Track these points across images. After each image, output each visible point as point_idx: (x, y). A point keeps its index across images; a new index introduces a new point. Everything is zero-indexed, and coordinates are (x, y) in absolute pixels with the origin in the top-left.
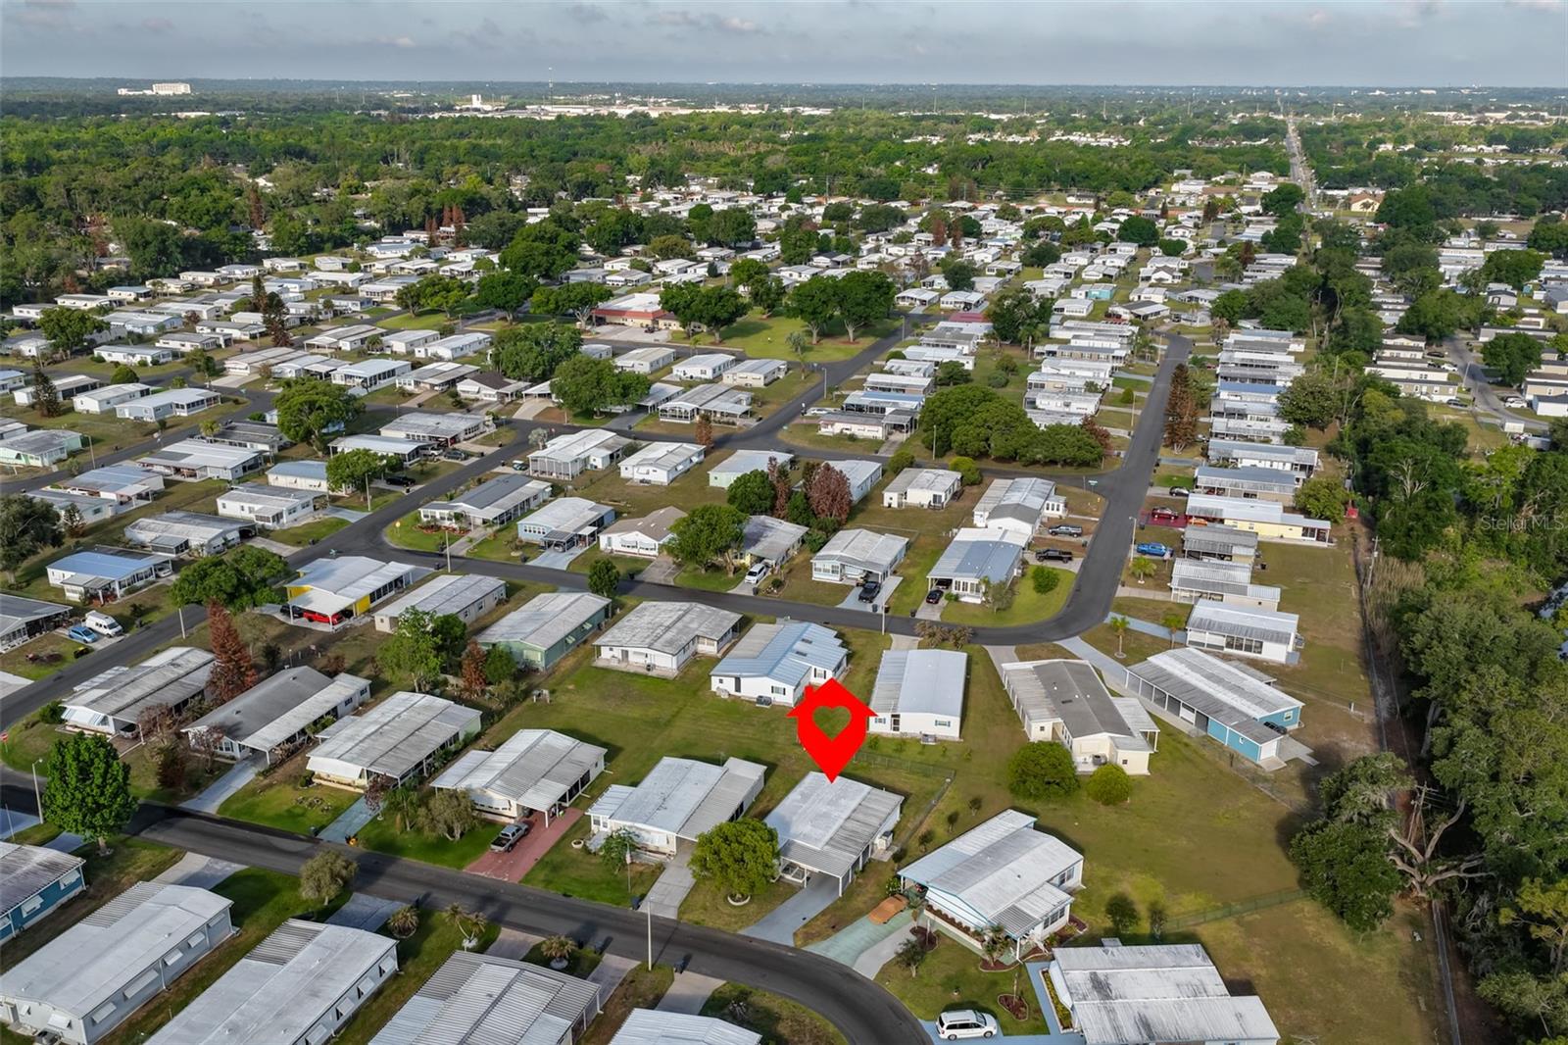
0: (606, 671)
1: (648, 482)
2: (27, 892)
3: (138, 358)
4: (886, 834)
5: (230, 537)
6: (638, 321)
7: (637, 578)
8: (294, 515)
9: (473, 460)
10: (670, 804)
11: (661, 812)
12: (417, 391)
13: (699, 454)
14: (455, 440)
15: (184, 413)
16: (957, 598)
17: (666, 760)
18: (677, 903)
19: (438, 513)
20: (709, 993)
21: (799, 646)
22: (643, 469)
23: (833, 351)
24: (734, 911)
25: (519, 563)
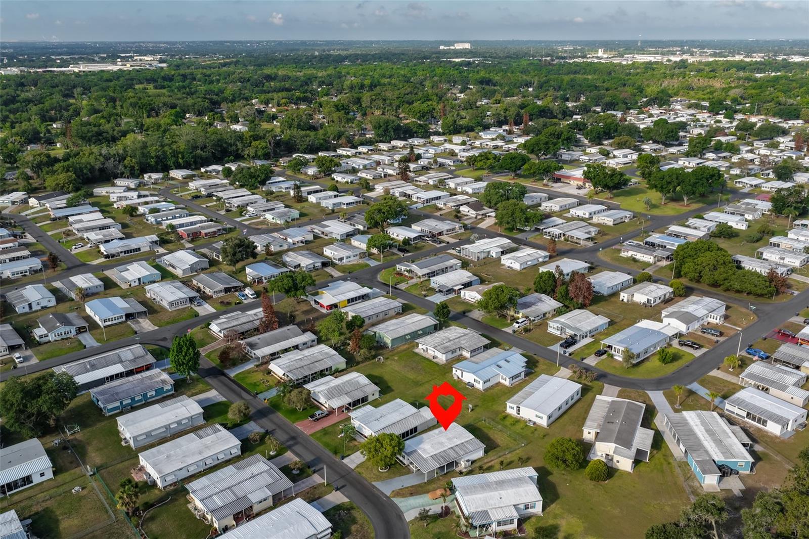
0: (417, 354)
1: (511, 268)
2: (150, 388)
3: (346, 180)
4: (468, 461)
5: (316, 265)
6: (576, 182)
7: (467, 314)
8: (349, 259)
9: (444, 244)
10: (380, 420)
11: (376, 422)
12: (444, 208)
13: (545, 257)
14: (440, 234)
15: (345, 207)
16: (612, 356)
17: (398, 400)
18: (359, 463)
19: (403, 268)
20: (339, 503)
21: (502, 363)
22: (510, 261)
23: (671, 209)
24: (378, 474)
25: (423, 297)
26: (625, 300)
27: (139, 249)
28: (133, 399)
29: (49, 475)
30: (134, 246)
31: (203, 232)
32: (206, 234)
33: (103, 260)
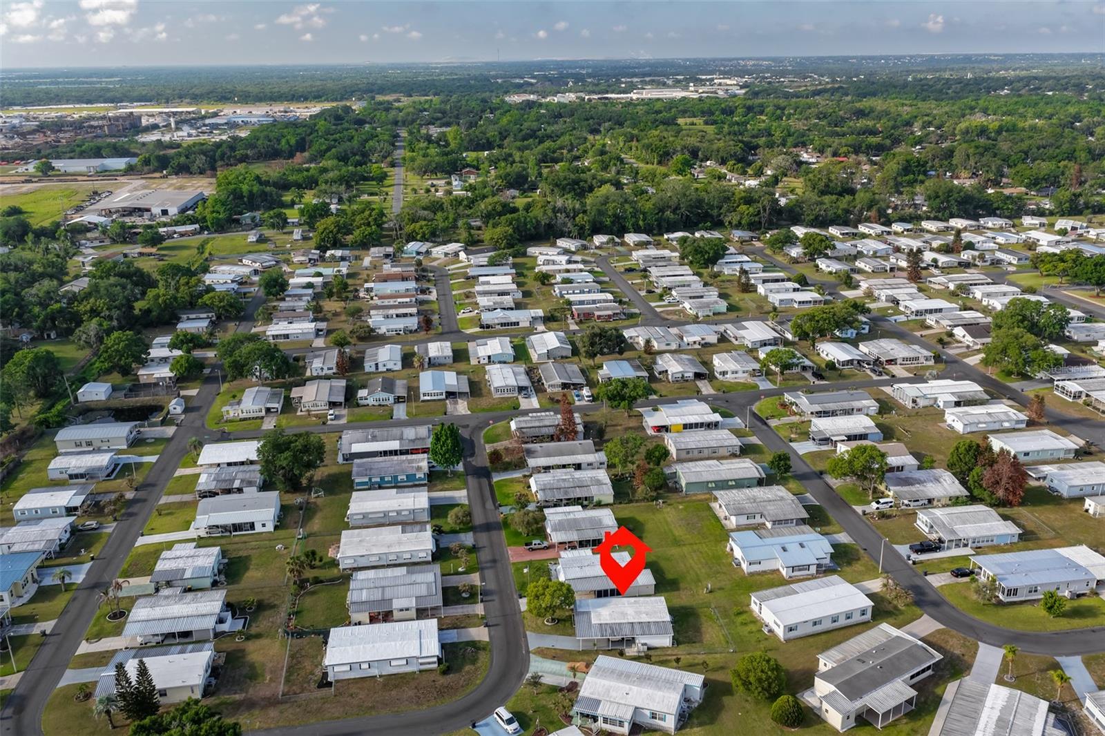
0: (710, 509)
1: (952, 428)
2: (403, 471)
3: (830, 269)
4: (645, 644)
5: (686, 375)
7: (824, 476)
8: (735, 375)
9: (887, 377)
10: (581, 569)
12: (933, 326)
13: (1019, 422)
14: (890, 362)
15: (796, 306)
19: (790, 399)
20: (477, 639)
21: (794, 545)
22: (953, 417)
24: (540, 624)
25: (787, 441)
26: (1091, 512)
27: (518, 324)
28: (382, 479)
29: (270, 527)
30: (514, 320)
31: (597, 313)
32: (599, 317)
33: (478, 329)
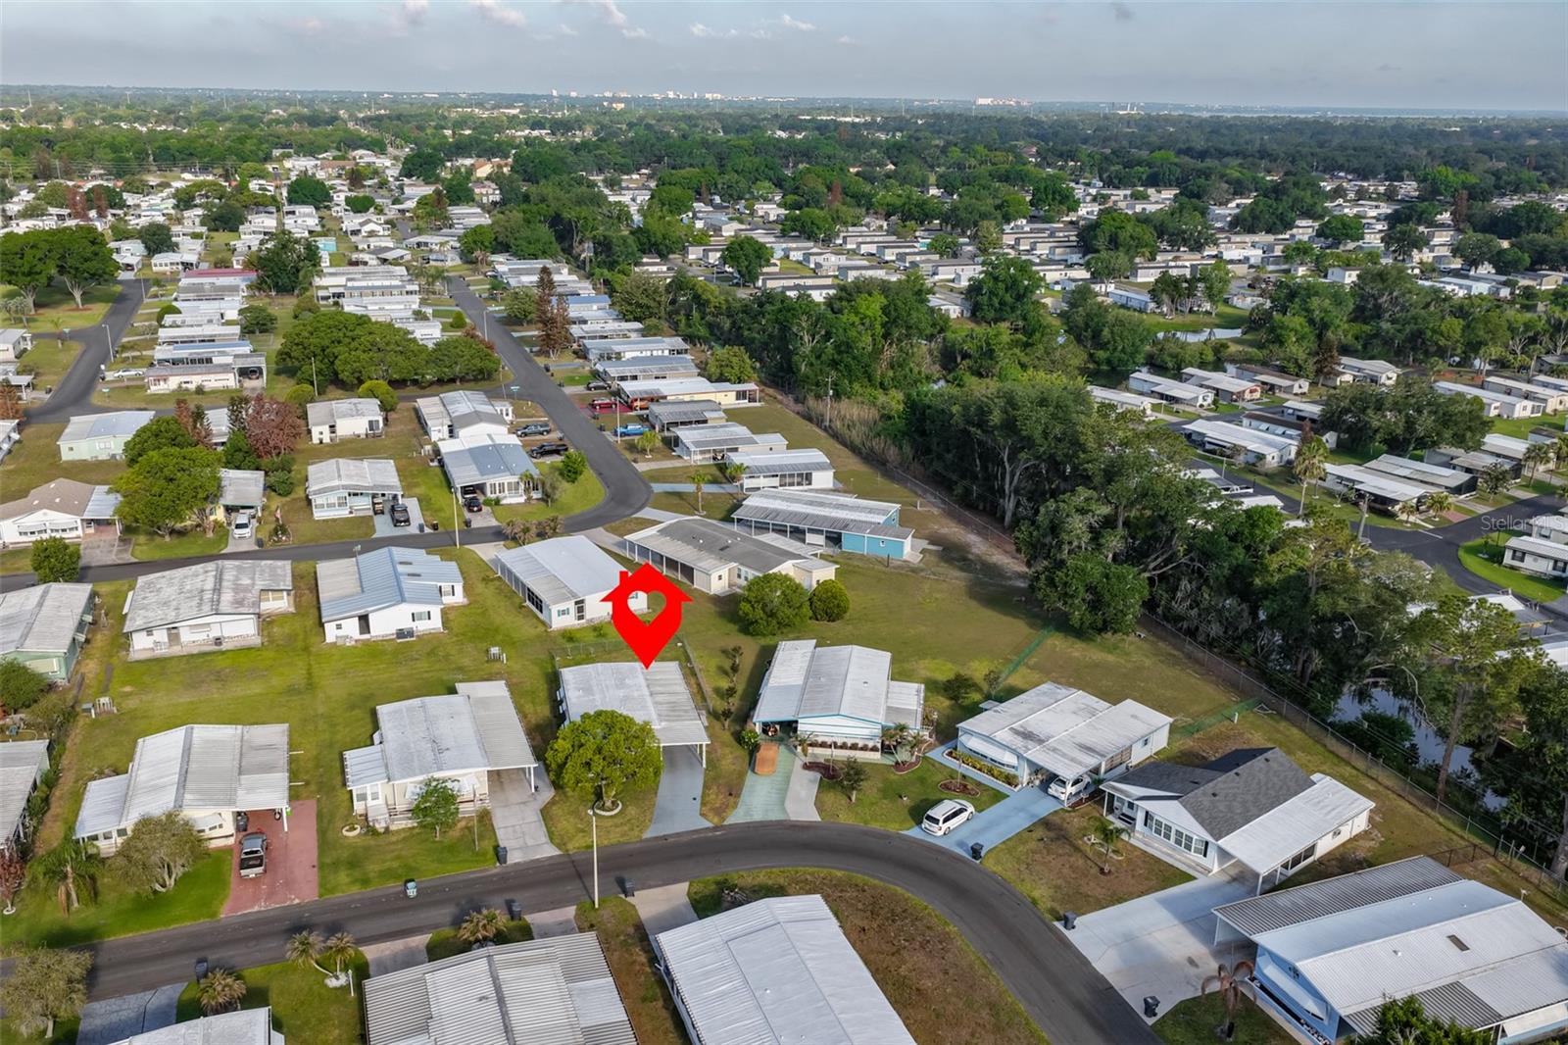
10: (447, 744)
11: (448, 755)
13: (14, 429)
16: (497, 502)
17: (386, 708)
18: (545, 839)
20: (686, 899)
21: (403, 569)
24: (616, 821)
26: (327, 440)
